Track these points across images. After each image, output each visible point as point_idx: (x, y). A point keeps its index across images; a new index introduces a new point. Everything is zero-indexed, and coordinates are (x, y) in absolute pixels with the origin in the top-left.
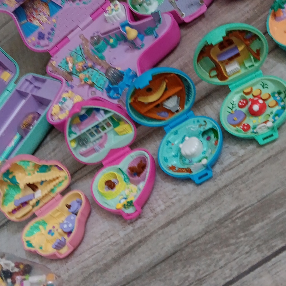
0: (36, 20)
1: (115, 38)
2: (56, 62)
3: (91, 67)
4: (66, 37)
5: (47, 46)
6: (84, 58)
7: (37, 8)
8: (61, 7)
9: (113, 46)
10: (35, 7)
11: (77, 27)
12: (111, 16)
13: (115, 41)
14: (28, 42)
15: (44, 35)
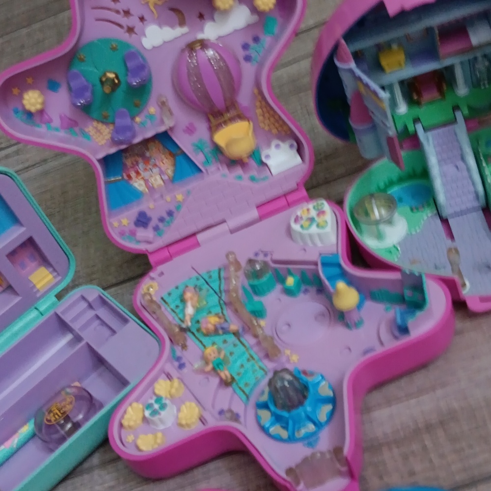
0: (140, 178)
1: (298, 278)
2: (159, 285)
3: (234, 334)
4: (194, 235)
5: (149, 242)
6: (222, 302)
7: (151, 157)
8: (200, 170)
9: (288, 292)
10: (148, 154)
11: (224, 221)
12: (305, 232)
13: (298, 285)
14: (111, 224)
15: (149, 219)
